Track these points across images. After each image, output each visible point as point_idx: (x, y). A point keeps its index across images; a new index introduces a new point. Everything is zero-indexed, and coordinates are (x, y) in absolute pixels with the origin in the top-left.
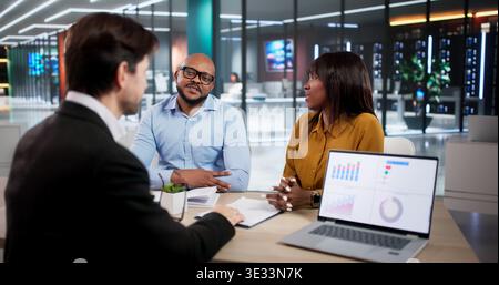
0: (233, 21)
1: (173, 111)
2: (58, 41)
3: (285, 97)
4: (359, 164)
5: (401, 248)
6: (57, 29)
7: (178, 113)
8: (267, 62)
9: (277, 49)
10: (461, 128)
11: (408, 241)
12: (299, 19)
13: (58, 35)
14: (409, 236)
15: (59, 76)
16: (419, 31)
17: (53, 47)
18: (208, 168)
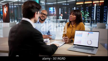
0: (42, 3)
1: (38, 22)
2: (2, 7)
3: (54, 19)
4: (82, 33)
5: (93, 50)
6: (2, 5)
7: (39, 23)
8: (49, 12)
9: (51, 9)
10: (91, 26)
11: (94, 49)
12: (58, 3)
13: (2, 6)
14: (94, 48)
15: (3, 15)
16: (82, 5)
17: (1, 8)
18: (46, 34)
